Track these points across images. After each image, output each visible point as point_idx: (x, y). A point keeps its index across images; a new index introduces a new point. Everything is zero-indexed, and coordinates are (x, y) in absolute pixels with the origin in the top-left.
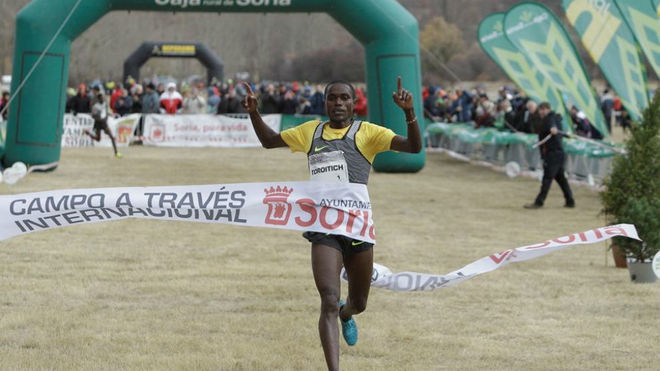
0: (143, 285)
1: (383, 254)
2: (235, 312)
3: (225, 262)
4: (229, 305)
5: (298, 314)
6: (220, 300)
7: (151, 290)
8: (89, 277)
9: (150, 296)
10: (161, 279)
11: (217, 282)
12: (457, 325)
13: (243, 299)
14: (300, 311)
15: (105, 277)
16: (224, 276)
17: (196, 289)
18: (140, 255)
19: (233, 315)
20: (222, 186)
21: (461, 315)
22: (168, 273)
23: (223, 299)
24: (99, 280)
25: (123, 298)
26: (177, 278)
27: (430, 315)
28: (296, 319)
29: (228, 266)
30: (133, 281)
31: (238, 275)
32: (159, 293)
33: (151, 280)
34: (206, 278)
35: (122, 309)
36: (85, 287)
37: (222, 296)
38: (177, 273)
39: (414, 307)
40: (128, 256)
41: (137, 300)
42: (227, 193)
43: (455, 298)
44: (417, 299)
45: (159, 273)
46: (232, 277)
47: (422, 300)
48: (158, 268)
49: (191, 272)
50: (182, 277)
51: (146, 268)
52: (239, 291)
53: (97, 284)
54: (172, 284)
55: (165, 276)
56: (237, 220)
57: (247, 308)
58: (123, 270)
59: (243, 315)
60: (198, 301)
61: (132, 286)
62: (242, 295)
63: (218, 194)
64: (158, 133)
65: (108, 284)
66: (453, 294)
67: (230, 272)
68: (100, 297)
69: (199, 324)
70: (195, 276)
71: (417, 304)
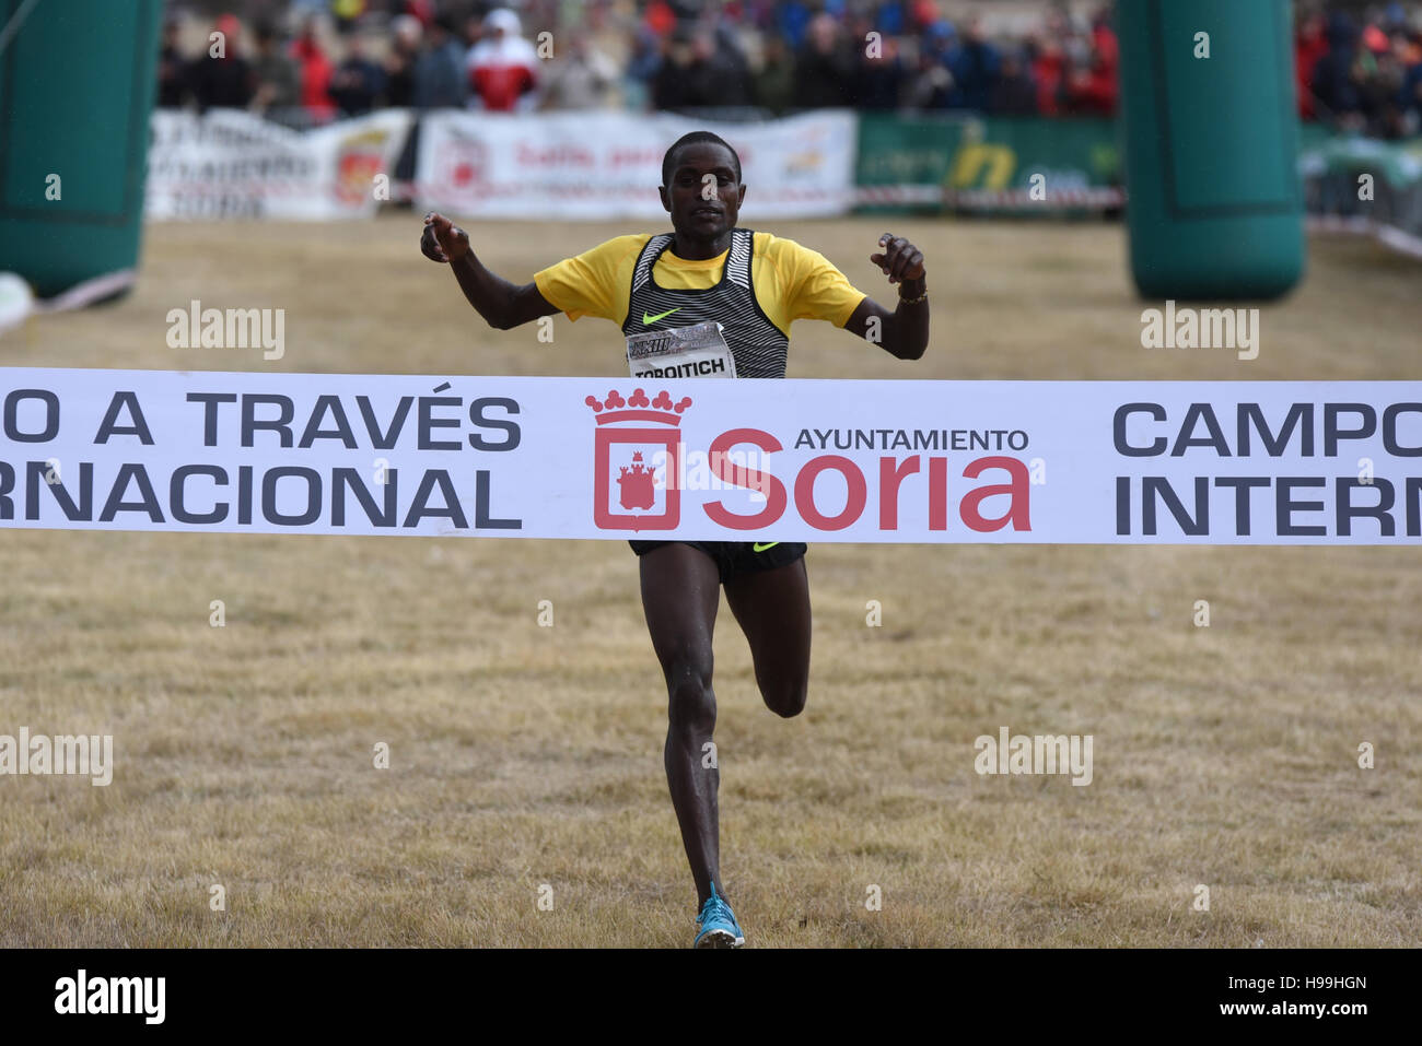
0: (301, 707)
1: (1092, 596)
2: (569, 801)
3: (587, 624)
4: (559, 778)
5: (762, 809)
6: (532, 758)
7: (325, 725)
8: (141, 678)
9: (315, 745)
10: (365, 689)
11: (541, 697)
12: (1259, 849)
13: (607, 755)
14: (773, 799)
15: (190, 681)
16: (568, 676)
17: (466, 723)
18: (324, 598)
19: (558, 814)
20: (440, 380)
21: (1285, 813)
22: (395, 664)
23: (546, 756)
24: (169, 688)
25: (231, 755)
26: (417, 682)
27: (1184, 815)
28: (755, 823)
29: (590, 637)
30: (275, 694)
31: (612, 671)
32: (350, 736)
33: (338, 688)
34: (506, 683)
35: (217, 792)
36: (121, 715)
37: (544, 743)
38: (422, 664)
39: (1139, 784)
40: (285, 602)
41: (272, 759)
42: (457, 402)
43: (1278, 755)
44: (1158, 754)
45: (366, 664)
46: (593, 678)
47: (1172, 759)
48: (366, 645)
49: (466, 660)
50: (435, 679)
51: (329, 646)
52: (600, 729)
53: (160, 702)
54: (396, 704)
55: (382, 677)
56: (483, 521)
57: (609, 790)
58: (256, 654)
59: (592, 814)
60: (466, 761)
61: (268, 709)
62: (609, 743)
63: (426, 404)
64: (464, 174)
65: (192, 703)
66: (1275, 740)
67: (588, 661)
68: (160, 749)
69: (442, 846)
70: (477, 674)
71: (1152, 773)
